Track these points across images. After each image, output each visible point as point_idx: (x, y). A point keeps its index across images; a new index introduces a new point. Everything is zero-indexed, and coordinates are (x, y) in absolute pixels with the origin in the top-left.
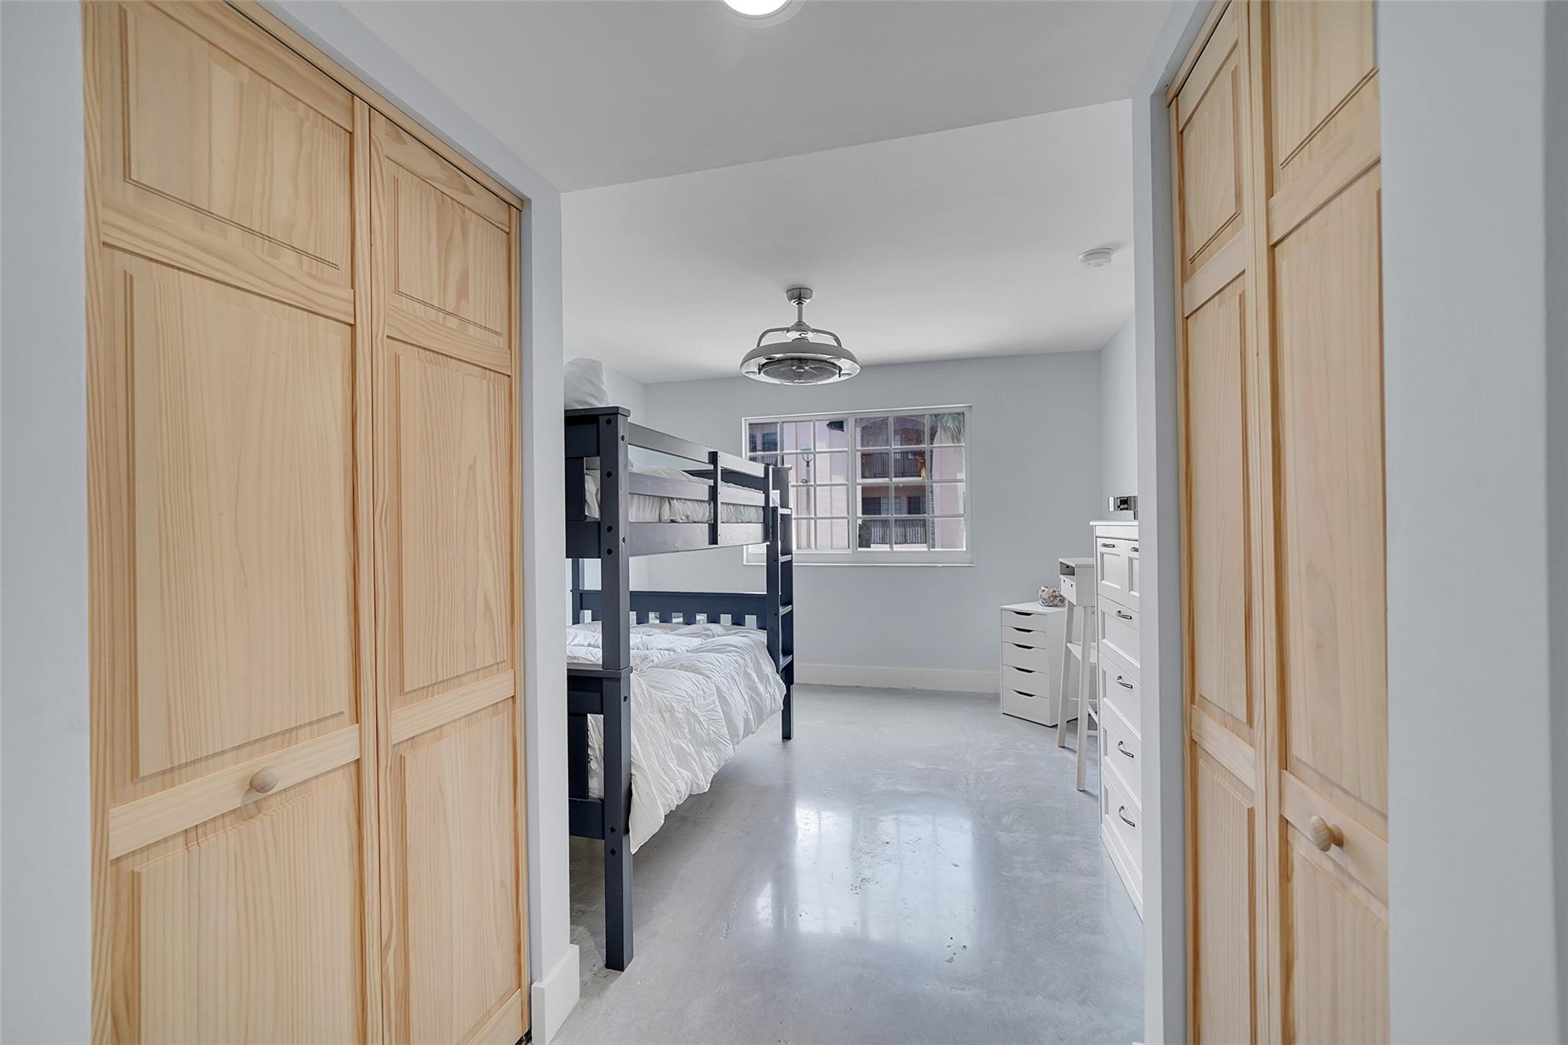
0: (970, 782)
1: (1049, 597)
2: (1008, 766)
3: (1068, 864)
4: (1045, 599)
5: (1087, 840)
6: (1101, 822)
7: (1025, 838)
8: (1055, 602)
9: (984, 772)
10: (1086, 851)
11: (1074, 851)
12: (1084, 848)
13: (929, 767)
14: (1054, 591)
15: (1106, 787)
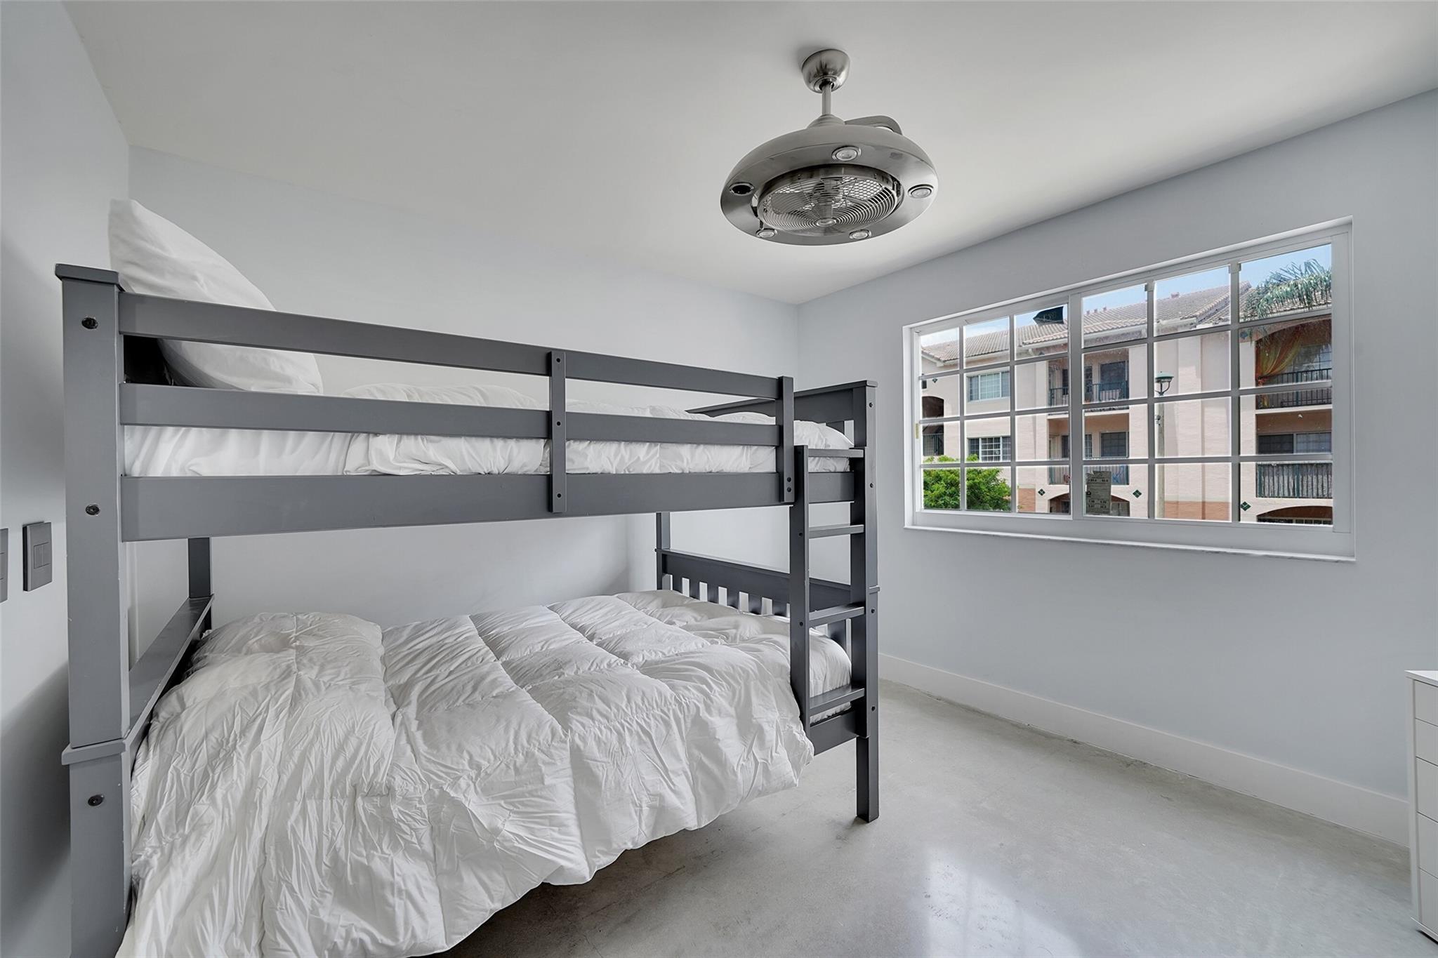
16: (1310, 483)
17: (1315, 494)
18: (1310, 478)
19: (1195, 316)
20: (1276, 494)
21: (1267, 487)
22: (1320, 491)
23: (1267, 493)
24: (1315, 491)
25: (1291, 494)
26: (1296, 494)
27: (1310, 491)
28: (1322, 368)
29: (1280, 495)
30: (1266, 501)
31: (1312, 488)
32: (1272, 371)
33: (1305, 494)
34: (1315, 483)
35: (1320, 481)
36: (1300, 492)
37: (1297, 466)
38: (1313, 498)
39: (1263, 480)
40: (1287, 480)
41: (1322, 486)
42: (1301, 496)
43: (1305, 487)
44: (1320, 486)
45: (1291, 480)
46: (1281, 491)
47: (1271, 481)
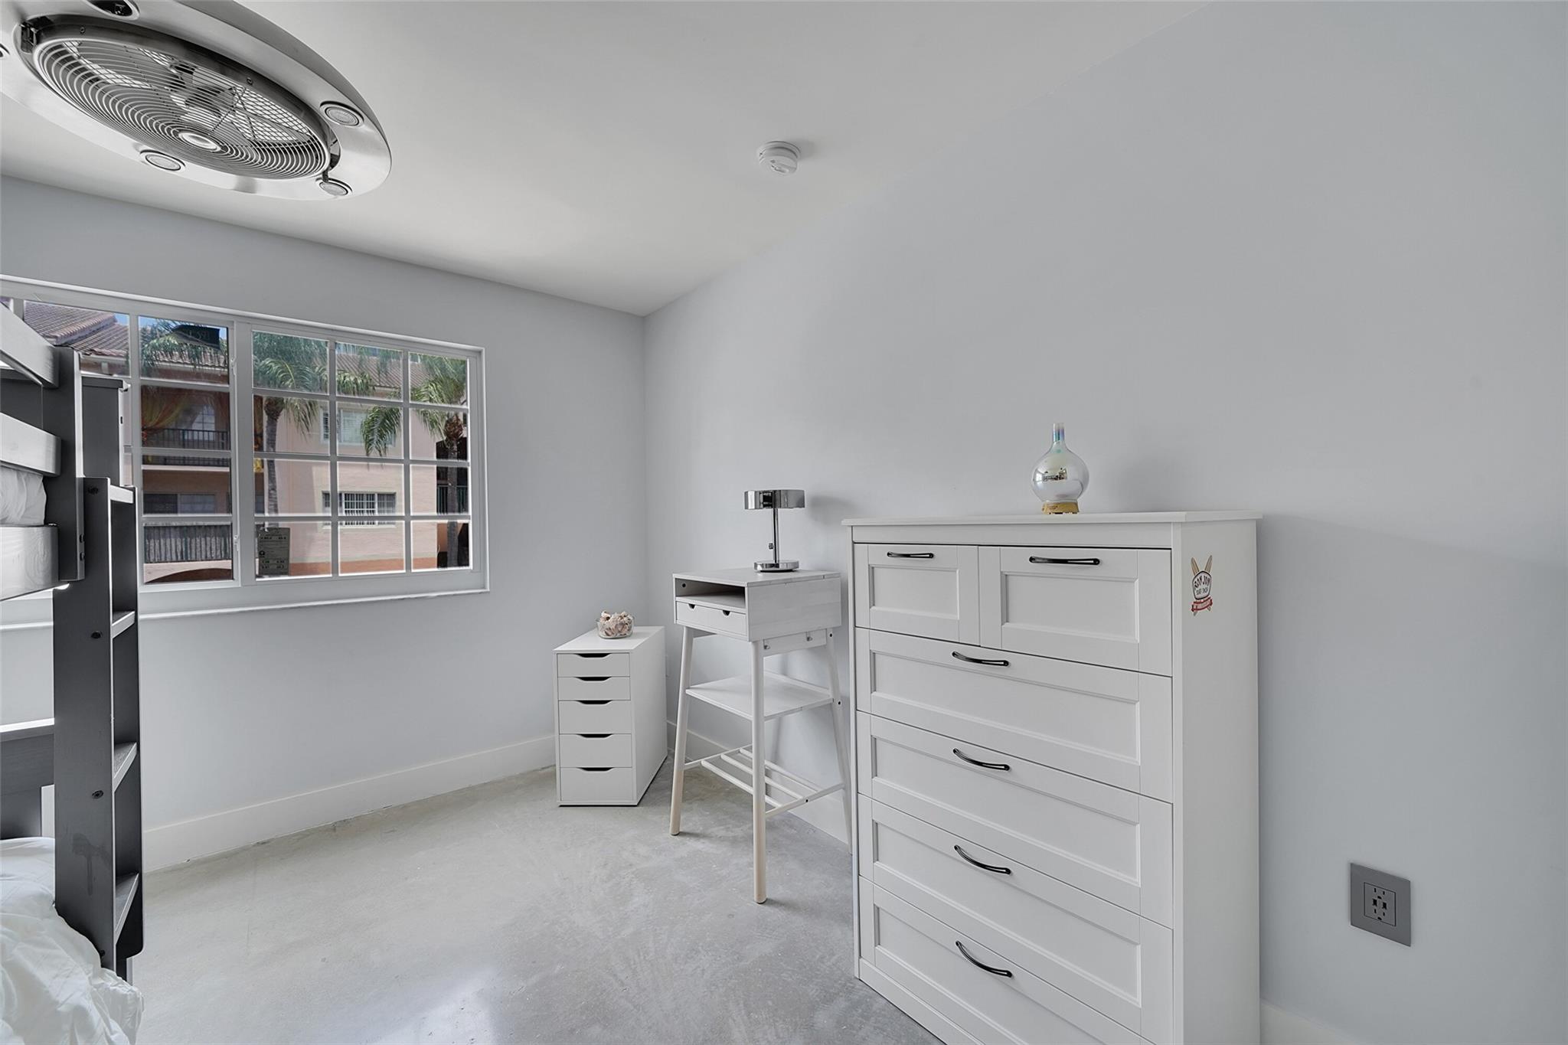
1: (615, 627)
4: (610, 630)
6: (861, 957)
8: (623, 632)
14: (620, 617)
15: (879, 906)
16: (198, 546)
17: (203, 557)
18: (198, 540)
19: (56, 337)
20: (163, 559)
21: (153, 551)
22: (208, 553)
23: (152, 558)
24: (204, 553)
25: (179, 558)
26: (184, 557)
27: (198, 554)
28: (205, 429)
29: (168, 560)
30: (151, 567)
31: (201, 551)
32: (157, 423)
33: (193, 556)
34: (203, 546)
35: (208, 543)
36: (189, 556)
37: (185, 528)
38: (202, 560)
39: (147, 543)
40: (174, 543)
41: (211, 548)
42: (189, 559)
43: (193, 551)
44: (208, 548)
45: (179, 543)
46: (169, 555)
47: (157, 544)
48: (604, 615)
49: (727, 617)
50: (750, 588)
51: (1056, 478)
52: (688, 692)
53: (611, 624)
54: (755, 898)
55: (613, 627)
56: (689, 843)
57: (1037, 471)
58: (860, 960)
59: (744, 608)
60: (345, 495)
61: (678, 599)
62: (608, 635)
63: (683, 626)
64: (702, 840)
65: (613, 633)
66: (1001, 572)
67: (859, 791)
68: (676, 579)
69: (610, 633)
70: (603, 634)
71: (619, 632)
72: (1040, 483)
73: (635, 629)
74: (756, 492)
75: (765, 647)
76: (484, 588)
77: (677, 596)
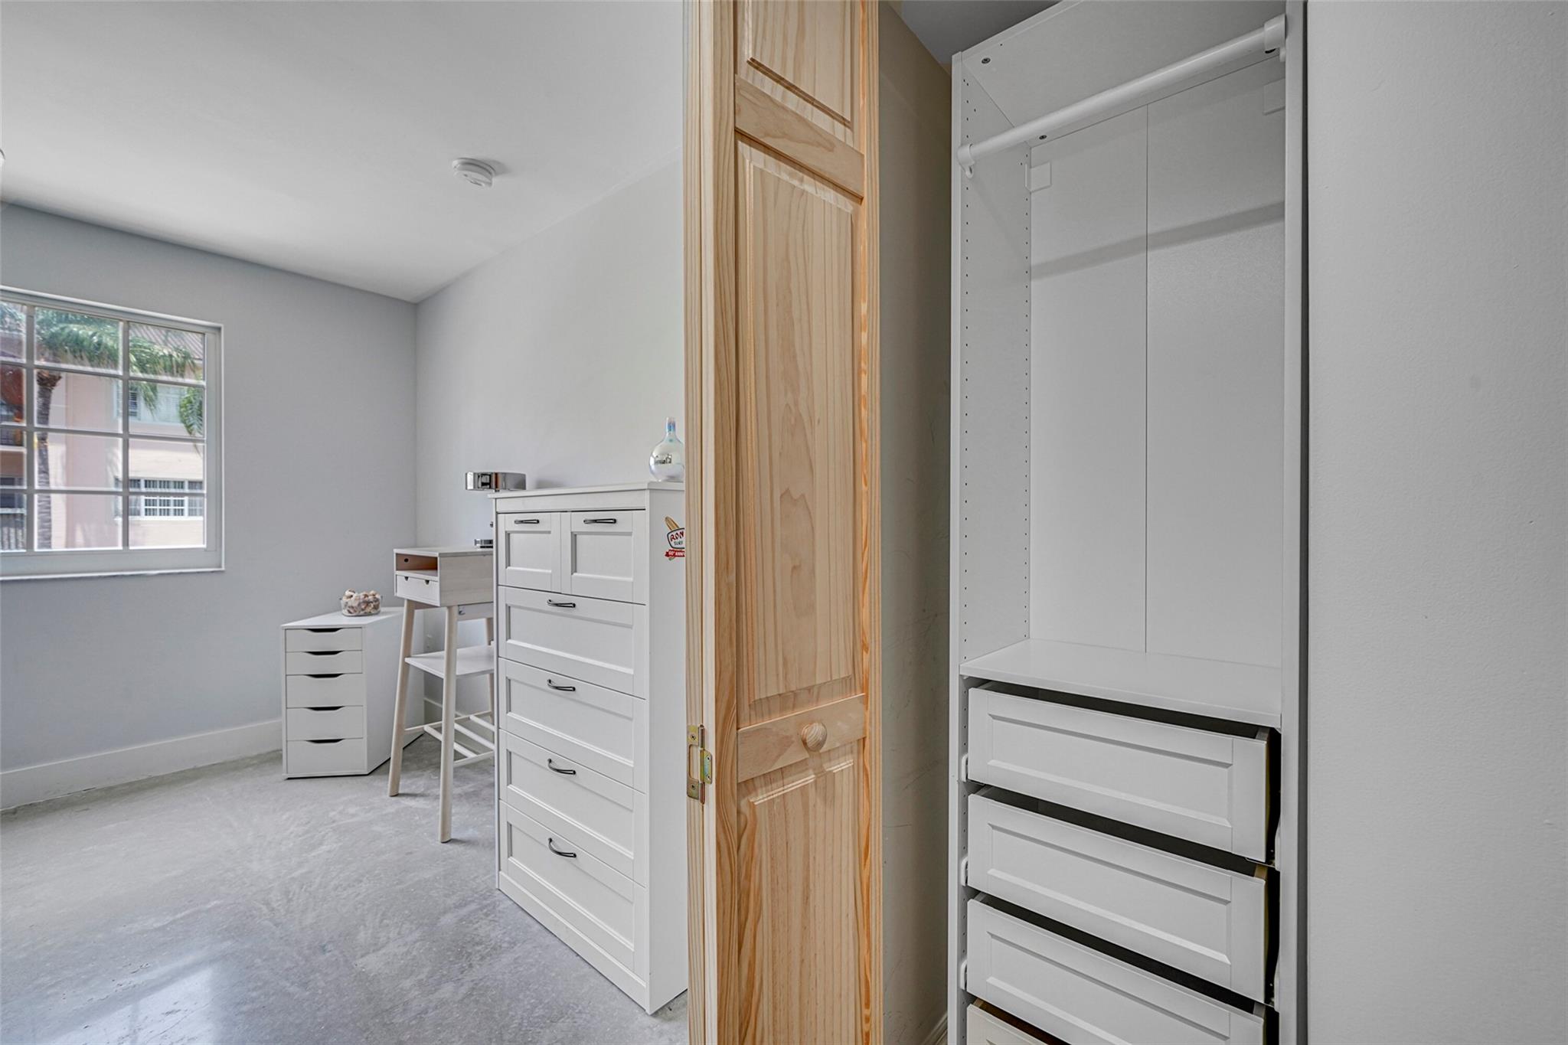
0: (275, 905)
1: (359, 605)
2: (329, 852)
3: (478, 948)
4: (352, 607)
5: (485, 902)
6: (500, 870)
7: (405, 945)
8: (368, 610)
9: (292, 878)
10: (490, 918)
11: (476, 926)
12: (487, 915)
13: (179, 916)
14: (366, 596)
15: (511, 823)
48: (348, 593)
49: (427, 586)
50: (442, 559)
51: (664, 462)
52: (407, 660)
53: (353, 602)
54: (439, 838)
55: (355, 604)
56: (403, 802)
57: (652, 455)
58: (500, 872)
59: (437, 576)
60: (146, 481)
61: (398, 572)
62: (350, 612)
63: (403, 599)
64: (417, 799)
65: (355, 611)
66: (572, 533)
67: (500, 726)
68: (397, 554)
69: (352, 611)
70: (345, 611)
71: (363, 610)
72: (653, 467)
73: (382, 609)
74: (474, 474)
75: (460, 613)
76: (220, 567)
77: (397, 570)
